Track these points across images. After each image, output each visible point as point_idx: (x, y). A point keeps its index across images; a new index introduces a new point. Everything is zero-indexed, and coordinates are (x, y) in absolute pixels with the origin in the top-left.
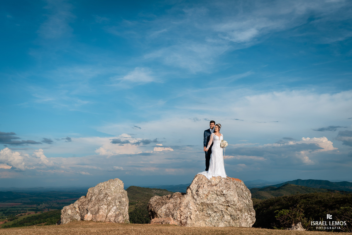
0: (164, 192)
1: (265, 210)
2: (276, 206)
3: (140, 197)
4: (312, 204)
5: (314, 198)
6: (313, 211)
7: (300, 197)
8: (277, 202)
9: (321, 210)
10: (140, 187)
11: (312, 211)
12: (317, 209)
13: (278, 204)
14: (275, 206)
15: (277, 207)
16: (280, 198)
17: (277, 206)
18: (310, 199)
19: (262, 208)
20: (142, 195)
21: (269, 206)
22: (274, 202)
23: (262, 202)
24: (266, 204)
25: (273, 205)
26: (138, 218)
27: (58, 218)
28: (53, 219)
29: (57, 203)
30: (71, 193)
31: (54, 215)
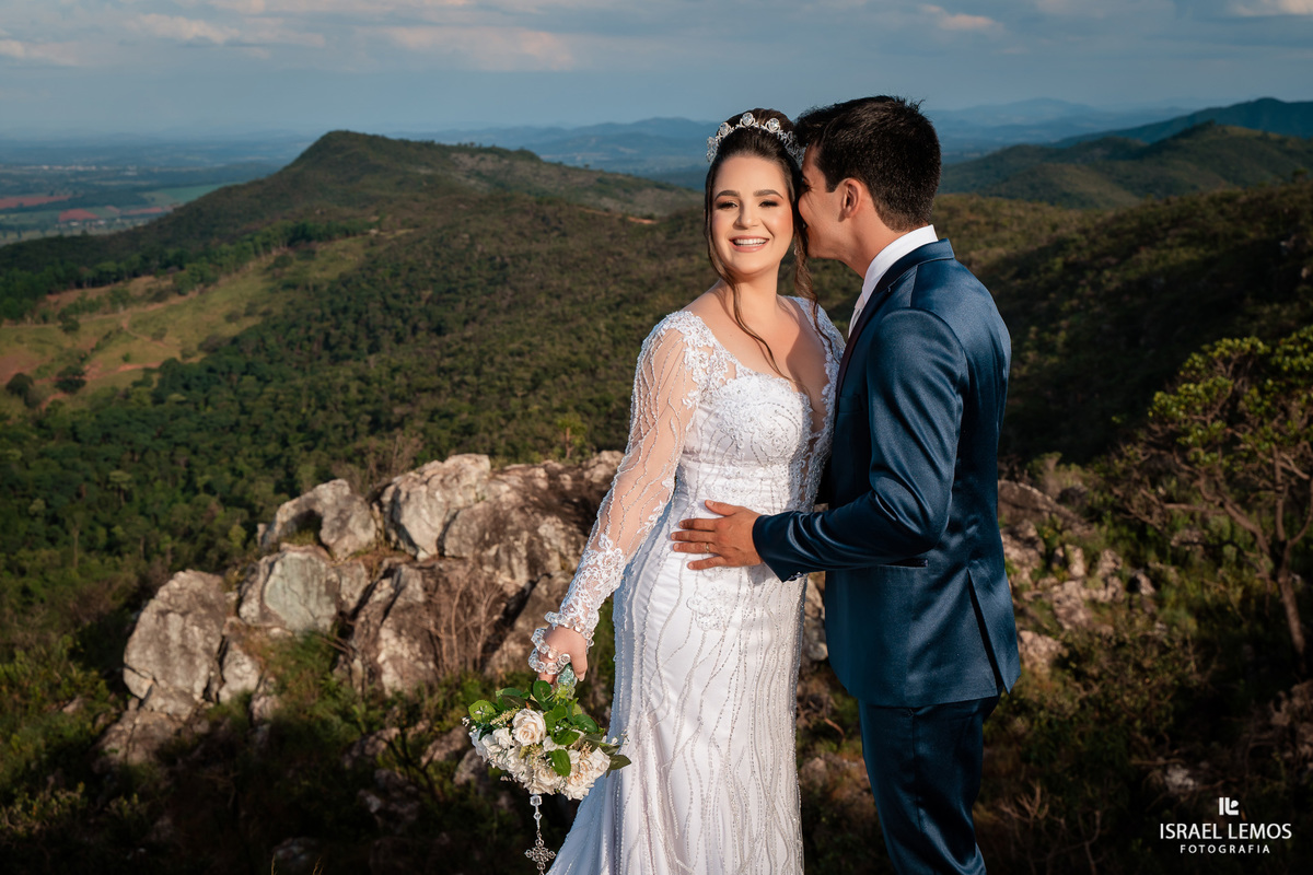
0: (519, 164)
3: (389, 193)
8: (1176, 222)
10: (384, 140)
13: (1184, 236)
15: (1181, 250)
17: (1181, 245)
19: (1095, 257)
20: (400, 183)
21: (1134, 249)
22: (1160, 224)
23: (1089, 225)
24: (1113, 235)
25: (1158, 244)
26: (388, 308)
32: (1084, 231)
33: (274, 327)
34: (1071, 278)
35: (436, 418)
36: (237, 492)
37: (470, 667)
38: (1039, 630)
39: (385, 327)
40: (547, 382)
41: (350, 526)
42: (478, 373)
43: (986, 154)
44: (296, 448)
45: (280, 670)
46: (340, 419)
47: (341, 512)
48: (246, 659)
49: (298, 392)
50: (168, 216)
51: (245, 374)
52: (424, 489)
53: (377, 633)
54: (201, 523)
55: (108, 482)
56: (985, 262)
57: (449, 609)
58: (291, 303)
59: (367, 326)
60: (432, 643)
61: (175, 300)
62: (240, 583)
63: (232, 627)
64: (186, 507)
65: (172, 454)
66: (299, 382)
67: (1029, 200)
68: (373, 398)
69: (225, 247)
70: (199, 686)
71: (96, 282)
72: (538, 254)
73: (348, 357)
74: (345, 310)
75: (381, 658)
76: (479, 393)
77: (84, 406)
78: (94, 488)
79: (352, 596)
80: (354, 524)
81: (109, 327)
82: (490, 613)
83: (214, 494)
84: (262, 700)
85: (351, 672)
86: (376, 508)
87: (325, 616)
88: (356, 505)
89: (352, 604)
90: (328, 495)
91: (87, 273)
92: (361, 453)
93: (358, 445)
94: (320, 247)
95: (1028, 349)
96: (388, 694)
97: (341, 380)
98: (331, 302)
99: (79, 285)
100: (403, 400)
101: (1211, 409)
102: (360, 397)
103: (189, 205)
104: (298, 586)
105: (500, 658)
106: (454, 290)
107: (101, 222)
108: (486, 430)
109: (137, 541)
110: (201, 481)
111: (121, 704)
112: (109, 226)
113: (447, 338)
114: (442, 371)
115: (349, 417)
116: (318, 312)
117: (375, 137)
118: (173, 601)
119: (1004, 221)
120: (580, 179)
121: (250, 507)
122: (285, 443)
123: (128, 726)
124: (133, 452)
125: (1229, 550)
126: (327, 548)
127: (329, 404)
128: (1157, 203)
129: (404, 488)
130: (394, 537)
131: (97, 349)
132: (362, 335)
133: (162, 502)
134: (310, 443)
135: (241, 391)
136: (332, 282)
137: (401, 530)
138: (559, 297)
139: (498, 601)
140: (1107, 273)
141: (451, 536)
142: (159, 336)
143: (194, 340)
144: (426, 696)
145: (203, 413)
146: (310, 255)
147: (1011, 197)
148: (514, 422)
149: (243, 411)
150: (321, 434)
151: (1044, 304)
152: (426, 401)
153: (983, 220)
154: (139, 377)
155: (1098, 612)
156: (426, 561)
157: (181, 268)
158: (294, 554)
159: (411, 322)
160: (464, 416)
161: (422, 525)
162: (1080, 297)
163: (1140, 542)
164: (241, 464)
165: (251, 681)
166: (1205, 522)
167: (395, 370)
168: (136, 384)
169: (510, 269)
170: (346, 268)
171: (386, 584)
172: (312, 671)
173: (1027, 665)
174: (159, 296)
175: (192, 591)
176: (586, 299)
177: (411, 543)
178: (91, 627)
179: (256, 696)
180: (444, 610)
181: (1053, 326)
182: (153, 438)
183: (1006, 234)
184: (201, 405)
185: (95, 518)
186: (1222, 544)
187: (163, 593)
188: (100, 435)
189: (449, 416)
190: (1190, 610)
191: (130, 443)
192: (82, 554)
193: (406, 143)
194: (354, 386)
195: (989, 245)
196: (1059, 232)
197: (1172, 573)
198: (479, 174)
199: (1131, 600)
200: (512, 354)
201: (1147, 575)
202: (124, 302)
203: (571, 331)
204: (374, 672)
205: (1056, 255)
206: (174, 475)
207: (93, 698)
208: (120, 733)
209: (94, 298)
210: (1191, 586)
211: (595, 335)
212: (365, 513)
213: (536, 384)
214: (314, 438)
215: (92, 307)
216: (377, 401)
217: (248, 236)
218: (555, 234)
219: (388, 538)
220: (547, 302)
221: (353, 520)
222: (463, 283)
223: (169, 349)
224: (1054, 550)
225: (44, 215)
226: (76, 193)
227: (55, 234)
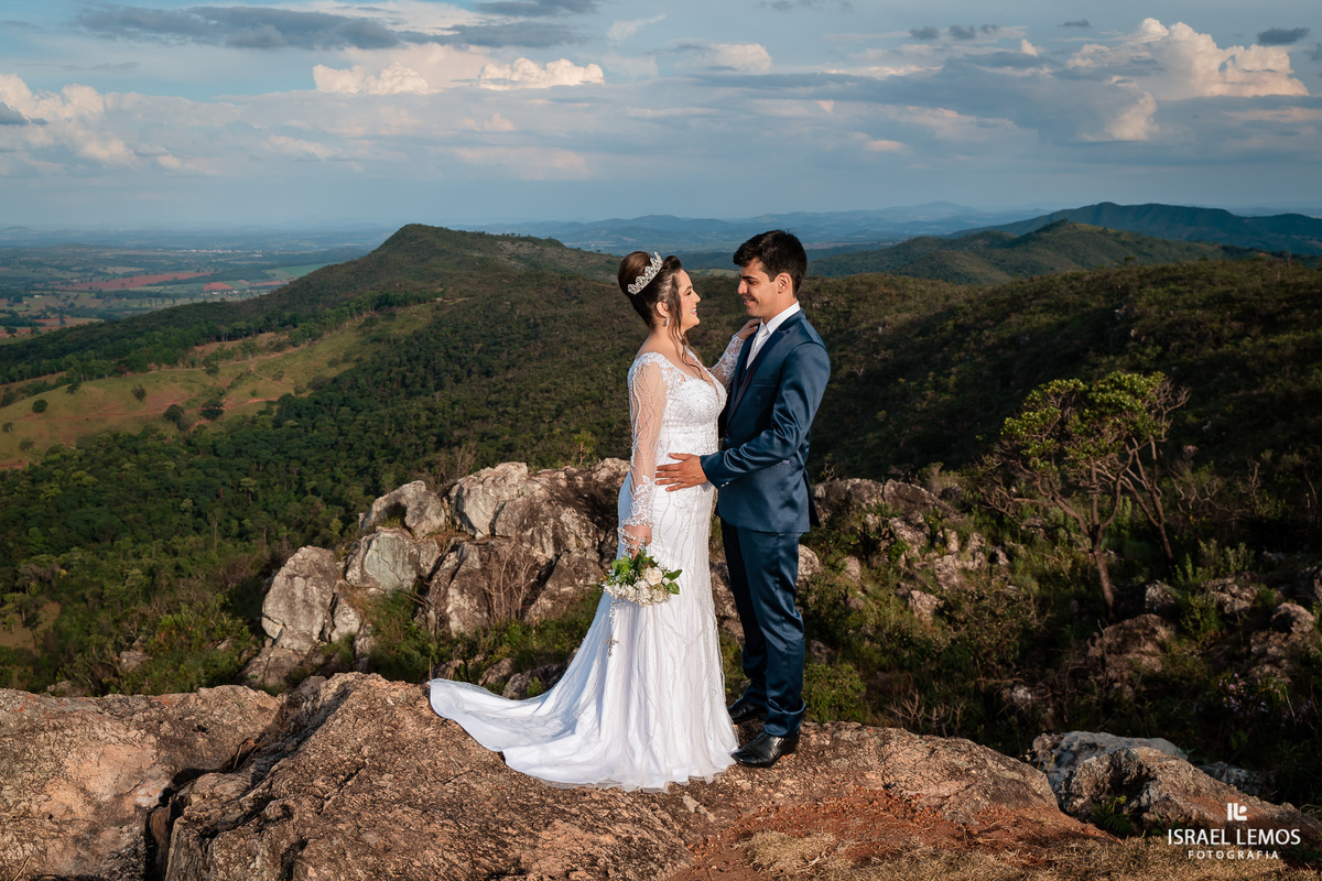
0: (548, 249)
1: (987, 327)
2: (1034, 313)
3: (450, 271)
4: (1193, 307)
5: (1197, 282)
6: (1194, 334)
7: (1141, 277)
8: (1038, 295)
9: (1226, 331)
10: (447, 230)
11: (1189, 336)
12: (1212, 330)
13: (1044, 305)
14: (1031, 313)
15: (1042, 315)
16: (1052, 281)
17: (1041, 312)
18: (1181, 289)
19: (978, 320)
20: (458, 264)
21: (1007, 315)
22: (1025, 296)
23: (973, 297)
24: (991, 304)
25: (1024, 311)
26: (450, 357)
27: (109, 356)
28: (89, 360)
29: (93, 295)
30: (150, 253)
31: (92, 341)
32: (970, 301)
33: (364, 371)
34: (960, 336)
35: (485, 439)
36: (336, 494)
37: (513, 616)
38: (925, 590)
39: (447, 371)
40: (567, 411)
41: (427, 514)
42: (516, 405)
44: (380, 461)
45: (375, 618)
46: (414, 439)
47: (420, 503)
48: (351, 610)
49: (382, 419)
50: (285, 287)
51: (342, 405)
52: (480, 487)
53: (447, 591)
54: (309, 517)
55: (239, 486)
56: (895, 324)
57: (498, 575)
58: (376, 353)
59: (434, 370)
60: (486, 598)
61: (290, 350)
62: (347, 555)
63: (341, 587)
64: (298, 504)
65: (287, 466)
66: (383, 412)
67: (929, 278)
68: (438, 424)
69: (328, 310)
70: (317, 630)
71: (230, 337)
72: (561, 317)
73: (420, 393)
74: (418, 358)
75: (448, 610)
76: (517, 420)
77: (222, 429)
78: (229, 491)
79: (428, 565)
80: (429, 512)
81: (241, 370)
82: (527, 577)
83: (319, 495)
84: (363, 639)
85: (427, 619)
86: (446, 501)
87: (408, 579)
88: (431, 498)
89: (428, 570)
90: (411, 491)
91: (225, 330)
92: (430, 465)
93: (427, 459)
94: (399, 311)
95: (927, 388)
96: (454, 635)
97: (414, 410)
98: (407, 352)
99: (219, 339)
100: (460, 426)
101: (1046, 430)
102: (428, 423)
103: (301, 279)
104: (389, 558)
105: (535, 610)
106: (499, 343)
107: (235, 291)
108: (522, 448)
109: (261, 530)
110: (309, 485)
111: (260, 643)
112: (241, 295)
113: (494, 379)
114: (489, 403)
115: (420, 438)
116: (398, 360)
117: (440, 229)
118: (298, 568)
119: (910, 293)
120: (594, 261)
121: (346, 505)
122: (372, 458)
123: (265, 659)
124: (258, 463)
125: (1062, 532)
126: (409, 529)
127: (405, 428)
128: (1024, 280)
129: (466, 486)
130: (458, 522)
131: (232, 386)
132: (429, 377)
133: (279, 501)
134: (391, 457)
135: (339, 418)
136: (407, 337)
137: (463, 516)
138: (577, 349)
139: (533, 569)
140: (986, 332)
141: (500, 521)
142: (278, 377)
143: (305, 381)
144: (481, 637)
145: (311, 435)
146: (392, 316)
147: (915, 276)
148: (543, 441)
149: (341, 434)
150: (399, 451)
151: (940, 355)
152: (478, 426)
153: (894, 292)
154: (263, 408)
155: (968, 577)
156: (482, 539)
157: (295, 326)
158: (386, 534)
159: (466, 367)
160: (507, 437)
161: (479, 514)
162: (966, 350)
163: (999, 526)
164: (339, 473)
165: (354, 627)
166: (1046, 512)
167: (454, 403)
168: (261, 413)
169: (541, 328)
170: (418, 326)
171: (453, 555)
172: (399, 619)
173: (916, 615)
174: (279, 347)
175: (312, 561)
176: (598, 350)
177: (471, 526)
178: (237, 587)
179: (358, 637)
180: (495, 575)
181: (946, 372)
182: (274, 454)
183: (911, 303)
184: (310, 429)
185: (230, 513)
186: (1058, 526)
187: (290, 562)
188: (234, 451)
189: (495, 437)
190: (1034, 575)
191: (256, 457)
192: (220, 540)
193: (464, 233)
194: (424, 415)
195: (899, 312)
197: (1021, 549)
198: (518, 257)
199: (991, 568)
200: (542, 392)
201: (1003, 551)
202: (252, 352)
203: (586, 374)
204: (444, 620)
205: (948, 319)
206: (289, 481)
207: (239, 638)
208: (259, 664)
209: (230, 349)
210: (1035, 559)
211: (604, 376)
212: (437, 505)
213: (559, 413)
214: (394, 454)
215: (229, 355)
216: (441, 426)
217: (345, 303)
218: (575, 301)
219: (454, 523)
220: (569, 353)
221: (428, 510)
222: (506, 338)
223: (284, 387)
224: (937, 532)
225: (193, 287)
226: (216, 270)
227: (201, 300)
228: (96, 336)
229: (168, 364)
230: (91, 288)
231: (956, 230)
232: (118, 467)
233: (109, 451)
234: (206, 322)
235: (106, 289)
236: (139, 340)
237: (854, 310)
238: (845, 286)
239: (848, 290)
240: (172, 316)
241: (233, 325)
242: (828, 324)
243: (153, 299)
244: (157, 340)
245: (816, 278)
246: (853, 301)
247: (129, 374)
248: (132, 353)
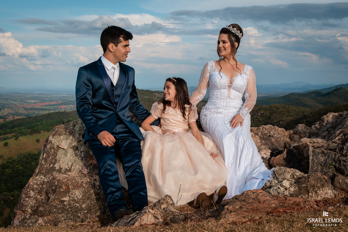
27: (28, 128)
28: (22, 130)
29: (24, 109)
30: (42, 96)
31: (23, 123)
32: (311, 113)
43: (285, 95)
67: (297, 106)
91: (65, 120)
107: (69, 109)
112: (71, 110)
119: (291, 111)
147: (292, 105)
153: (285, 110)
183: (291, 114)
193: (143, 90)
195: (287, 116)
196: (304, 113)
225: (55, 107)
226: (63, 101)
227: (58, 111)
228: (24, 122)
229: (47, 131)
230: (23, 107)
231: (304, 91)
232: (30, 164)
233: (27, 159)
234: (60, 118)
235: (28, 107)
236: (38, 123)
237: (272, 116)
238: (269, 108)
239: (270, 110)
240: (49, 116)
241: (68, 119)
242: (263, 120)
243: (43, 111)
244: (44, 123)
245: (258, 106)
246: (271, 113)
247: (35, 134)
248: (36, 128)
